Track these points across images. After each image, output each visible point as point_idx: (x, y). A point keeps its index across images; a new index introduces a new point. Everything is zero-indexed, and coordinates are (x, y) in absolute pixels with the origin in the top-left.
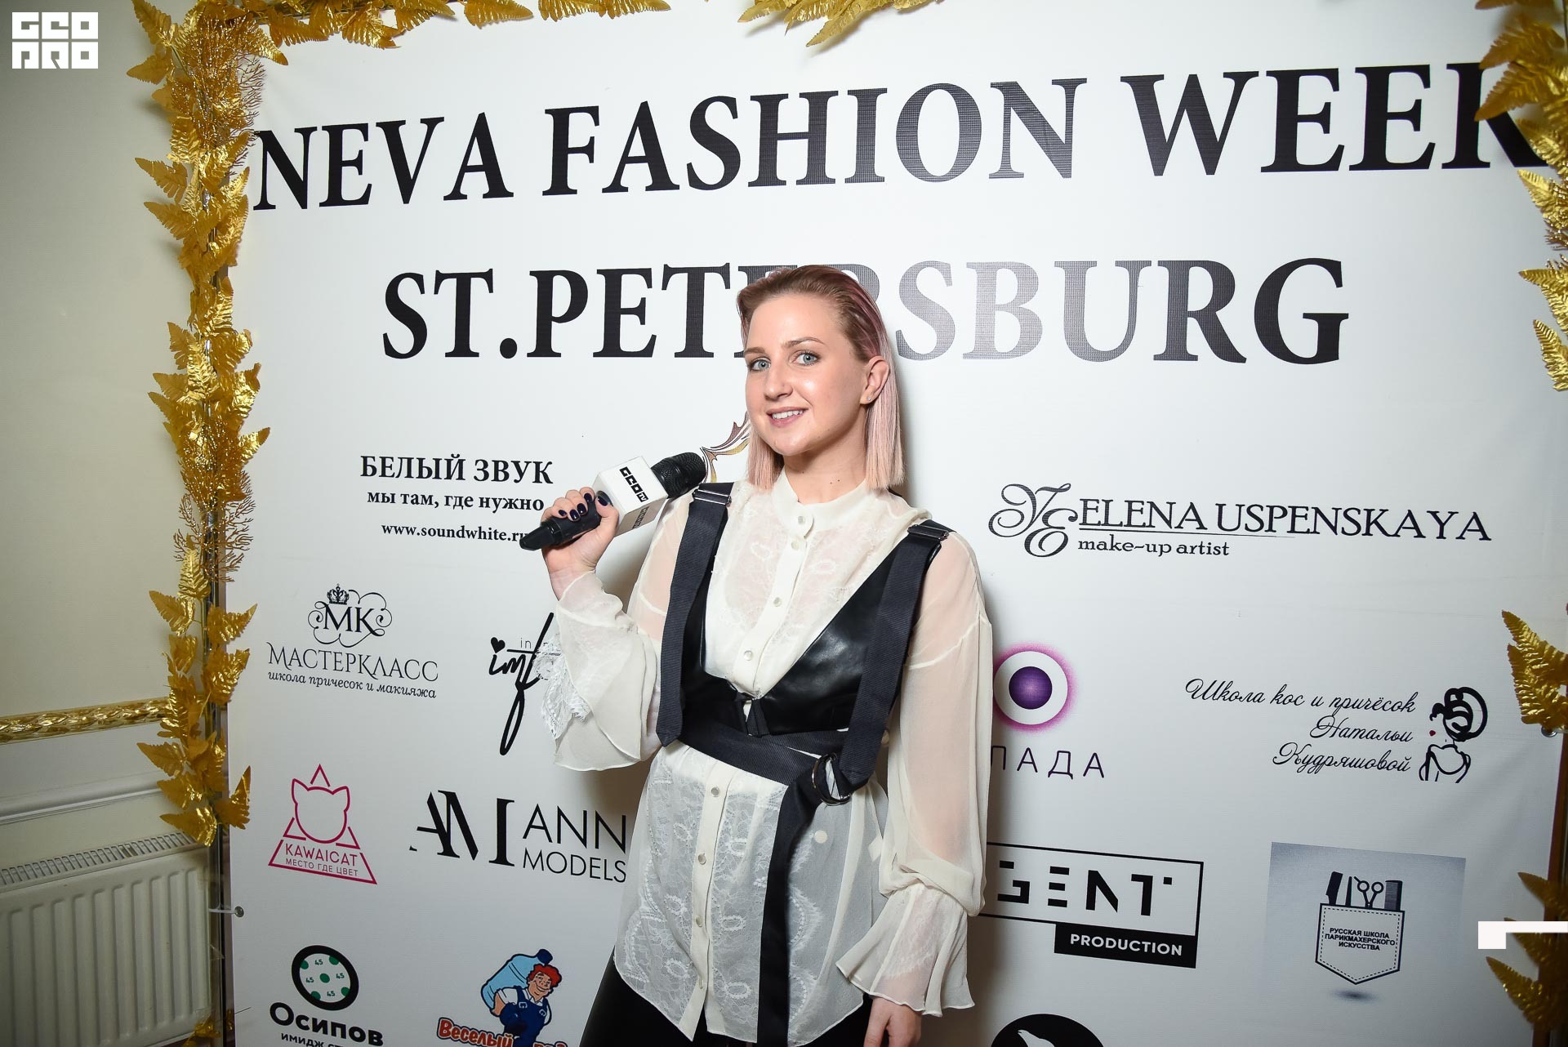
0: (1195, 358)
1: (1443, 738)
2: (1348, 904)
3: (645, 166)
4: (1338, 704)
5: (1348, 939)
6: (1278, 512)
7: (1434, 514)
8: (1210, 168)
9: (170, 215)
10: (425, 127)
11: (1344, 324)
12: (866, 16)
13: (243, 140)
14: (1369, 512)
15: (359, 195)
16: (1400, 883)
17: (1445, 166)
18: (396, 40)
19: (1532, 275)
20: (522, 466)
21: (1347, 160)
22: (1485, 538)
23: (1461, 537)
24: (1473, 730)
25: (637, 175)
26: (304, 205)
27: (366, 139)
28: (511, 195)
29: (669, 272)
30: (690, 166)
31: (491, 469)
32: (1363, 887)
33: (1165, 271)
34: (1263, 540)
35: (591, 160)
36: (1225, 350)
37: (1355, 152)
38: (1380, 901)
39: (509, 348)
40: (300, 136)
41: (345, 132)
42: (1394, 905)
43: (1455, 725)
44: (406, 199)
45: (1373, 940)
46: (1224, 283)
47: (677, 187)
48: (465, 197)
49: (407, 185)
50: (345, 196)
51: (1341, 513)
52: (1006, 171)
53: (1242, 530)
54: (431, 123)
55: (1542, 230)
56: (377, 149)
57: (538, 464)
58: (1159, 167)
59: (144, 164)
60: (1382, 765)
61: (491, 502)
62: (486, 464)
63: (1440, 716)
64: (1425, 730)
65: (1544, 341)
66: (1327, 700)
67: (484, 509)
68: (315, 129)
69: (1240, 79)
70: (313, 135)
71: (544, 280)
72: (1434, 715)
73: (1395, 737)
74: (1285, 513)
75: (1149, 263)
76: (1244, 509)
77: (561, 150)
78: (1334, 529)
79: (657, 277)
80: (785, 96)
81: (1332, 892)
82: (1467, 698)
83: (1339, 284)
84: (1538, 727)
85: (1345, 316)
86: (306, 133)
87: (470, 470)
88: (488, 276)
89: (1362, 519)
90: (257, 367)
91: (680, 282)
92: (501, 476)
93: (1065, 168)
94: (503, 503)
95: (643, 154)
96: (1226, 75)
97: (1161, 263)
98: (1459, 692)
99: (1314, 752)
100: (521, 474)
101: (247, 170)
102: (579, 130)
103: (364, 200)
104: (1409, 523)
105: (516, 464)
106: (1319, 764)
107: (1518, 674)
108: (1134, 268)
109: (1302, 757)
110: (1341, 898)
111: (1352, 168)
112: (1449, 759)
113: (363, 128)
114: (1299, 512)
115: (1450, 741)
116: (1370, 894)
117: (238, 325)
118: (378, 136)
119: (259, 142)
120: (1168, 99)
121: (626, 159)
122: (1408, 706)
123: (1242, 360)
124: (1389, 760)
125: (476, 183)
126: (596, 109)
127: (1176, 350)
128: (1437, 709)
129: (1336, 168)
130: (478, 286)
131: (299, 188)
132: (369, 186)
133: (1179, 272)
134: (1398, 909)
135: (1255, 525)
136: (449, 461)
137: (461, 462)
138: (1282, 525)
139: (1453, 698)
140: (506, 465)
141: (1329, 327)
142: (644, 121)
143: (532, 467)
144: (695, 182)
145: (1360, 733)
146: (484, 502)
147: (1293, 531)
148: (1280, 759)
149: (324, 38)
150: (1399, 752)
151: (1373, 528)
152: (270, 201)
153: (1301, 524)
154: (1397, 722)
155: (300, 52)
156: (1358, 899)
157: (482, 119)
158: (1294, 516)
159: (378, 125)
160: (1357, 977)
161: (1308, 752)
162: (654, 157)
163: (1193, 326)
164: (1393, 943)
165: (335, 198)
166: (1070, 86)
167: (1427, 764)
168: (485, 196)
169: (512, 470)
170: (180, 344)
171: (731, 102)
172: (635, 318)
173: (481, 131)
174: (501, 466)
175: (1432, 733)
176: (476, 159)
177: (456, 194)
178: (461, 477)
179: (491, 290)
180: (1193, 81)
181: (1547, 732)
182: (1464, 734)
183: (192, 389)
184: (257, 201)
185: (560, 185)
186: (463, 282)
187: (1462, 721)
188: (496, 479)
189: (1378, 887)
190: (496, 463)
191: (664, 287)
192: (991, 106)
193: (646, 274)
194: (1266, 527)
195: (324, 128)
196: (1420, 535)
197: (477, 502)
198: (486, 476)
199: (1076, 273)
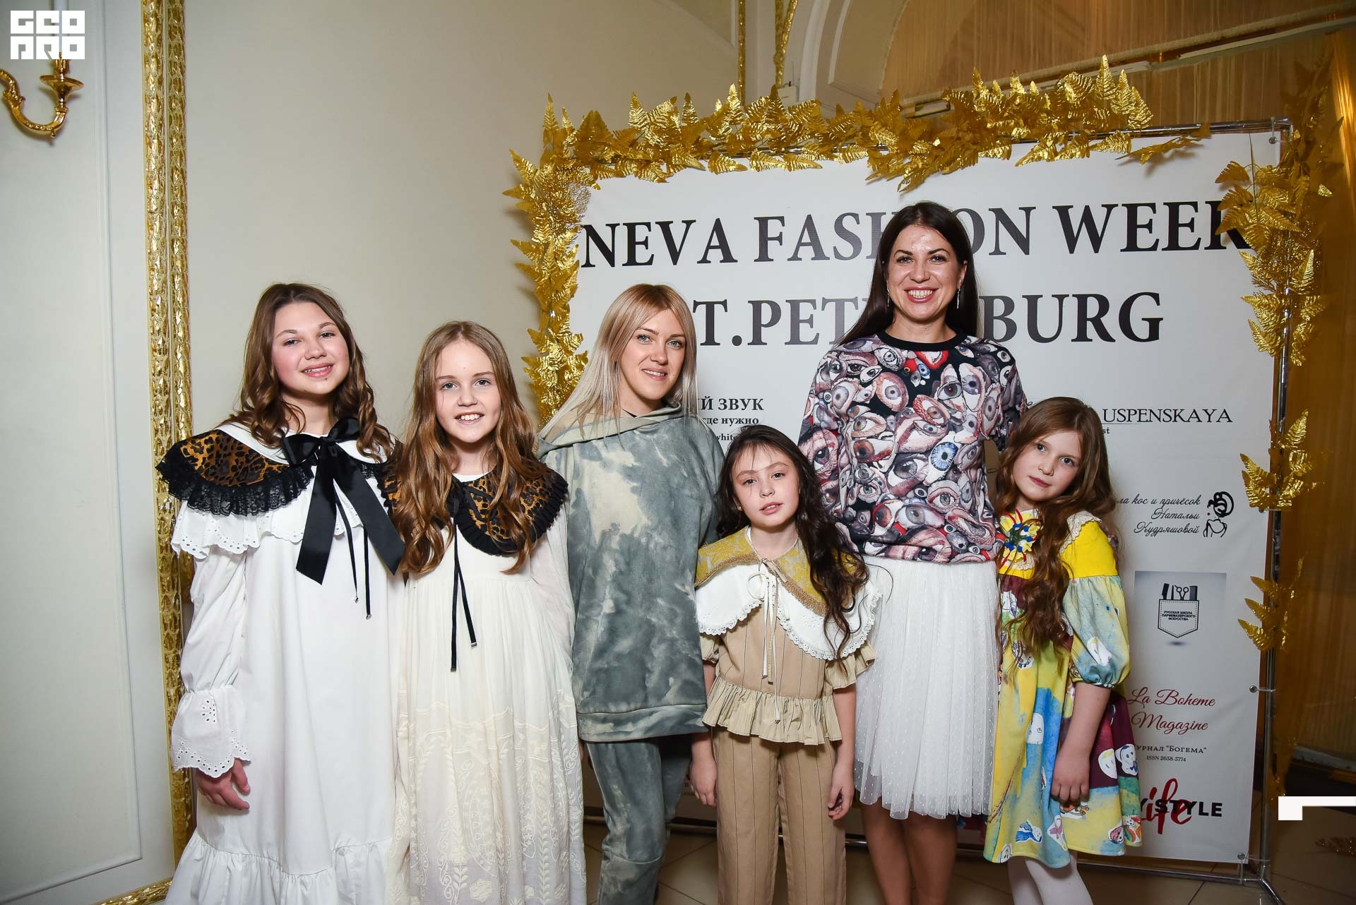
0: (1091, 340)
1: (1215, 516)
2: (1172, 599)
3: (811, 247)
4: (1164, 503)
5: (1173, 616)
6: (1132, 412)
7: (1206, 411)
8: (1096, 250)
9: (527, 270)
10: (685, 225)
11: (1161, 323)
12: (928, 176)
13: (575, 230)
14: (1175, 411)
15: (647, 260)
16: (1196, 587)
17: (1206, 248)
18: (666, 179)
19: (1246, 299)
20: (746, 401)
21: (1160, 246)
22: (1230, 421)
23: (1218, 421)
24: (1227, 512)
25: (807, 252)
26: (612, 264)
27: (650, 230)
28: (736, 261)
29: (825, 301)
30: (835, 248)
31: (728, 404)
32: (1179, 590)
33: (1076, 299)
34: (1126, 425)
35: (781, 244)
36: (1105, 336)
37: (1164, 243)
38: (1187, 597)
39: (737, 341)
40: (609, 228)
41: (637, 227)
42: (1194, 597)
43: (1219, 510)
44: (675, 262)
45: (1184, 616)
46: (1104, 304)
47: (829, 259)
48: (710, 262)
49: (675, 255)
50: (638, 261)
51: (1162, 412)
52: (997, 251)
53: (1116, 421)
54: (689, 223)
55: (1250, 279)
56: (657, 235)
57: (755, 400)
58: (1072, 250)
59: (515, 243)
60: (1186, 530)
61: (729, 421)
62: (725, 401)
63: (1212, 506)
64: (1205, 513)
65: (1253, 329)
66: (1159, 500)
67: (725, 424)
68: (619, 224)
69: (1110, 208)
70: (617, 228)
71: (757, 306)
72: (1209, 505)
73: (1191, 517)
74: (1136, 413)
75: (1068, 296)
76: (1116, 412)
77: (764, 239)
78: (1159, 419)
79: (819, 304)
80: (885, 213)
81: (1165, 594)
82: (1224, 497)
83: (1158, 304)
84: (1257, 508)
85: (1162, 319)
86: (613, 227)
87: (716, 404)
88: (724, 303)
89: (1172, 414)
90: (586, 353)
91: (831, 307)
92: (734, 407)
93: (1026, 251)
94: (735, 421)
95: (809, 241)
96: (1103, 206)
97: (1074, 296)
98: (1220, 494)
99: (1153, 526)
100: (746, 406)
101: (577, 246)
102: (774, 229)
103: (650, 262)
104: (1194, 415)
105: (743, 400)
106: (1156, 532)
107: (1247, 485)
108: (1061, 298)
109: (1148, 528)
110: (1169, 596)
111: (1163, 250)
112: (1217, 526)
113: (648, 225)
114: (1142, 412)
115: (1217, 517)
116: (1182, 593)
117: (574, 331)
118: (657, 230)
119: (584, 231)
120: (1076, 217)
121: (800, 244)
122: (1197, 502)
123: (1114, 341)
124: (1189, 528)
125: (716, 255)
126: (783, 217)
127: (1082, 336)
128: (1210, 503)
129: (1156, 250)
130: (718, 309)
131: (610, 256)
132: (653, 256)
133: (1082, 300)
134: (1196, 600)
135: (1121, 418)
136: (704, 400)
137: (710, 400)
138: (1135, 418)
139: (1218, 497)
140: (737, 401)
141: (1154, 324)
142: (809, 223)
143: (752, 402)
144: (838, 256)
145: (1175, 516)
146: (725, 421)
147: (1140, 421)
148: (1138, 530)
149: (622, 176)
150: (1193, 524)
151: (1178, 418)
152: (591, 263)
153: (1144, 418)
154: (1192, 510)
155: (609, 184)
156: (1177, 596)
157: (718, 221)
158: (1140, 414)
159: (656, 223)
160: (1177, 634)
161: (1150, 526)
162: (815, 243)
163: (1089, 324)
164: (1194, 616)
165: (632, 261)
166: (1028, 211)
167: (1207, 529)
168: (721, 262)
169: (740, 404)
170: (539, 341)
171: (855, 216)
172: (808, 325)
173: (718, 227)
174: (734, 402)
175: (1209, 514)
176: (715, 242)
177: (704, 260)
178: (711, 408)
179: (726, 311)
180: (1087, 208)
181: (1261, 511)
182: (1223, 514)
183: (551, 365)
184: (584, 263)
185: (763, 256)
186: (710, 307)
187: (1222, 508)
188: (731, 408)
189: (1186, 590)
190: (731, 400)
191: (823, 309)
192: (989, 220)
193: (813, 302)
194: (1127, 419)
195: (624, 224)
196: (1199, 421)
197: (720, 421)
198: (726, 407)
199: (1033, 301)
